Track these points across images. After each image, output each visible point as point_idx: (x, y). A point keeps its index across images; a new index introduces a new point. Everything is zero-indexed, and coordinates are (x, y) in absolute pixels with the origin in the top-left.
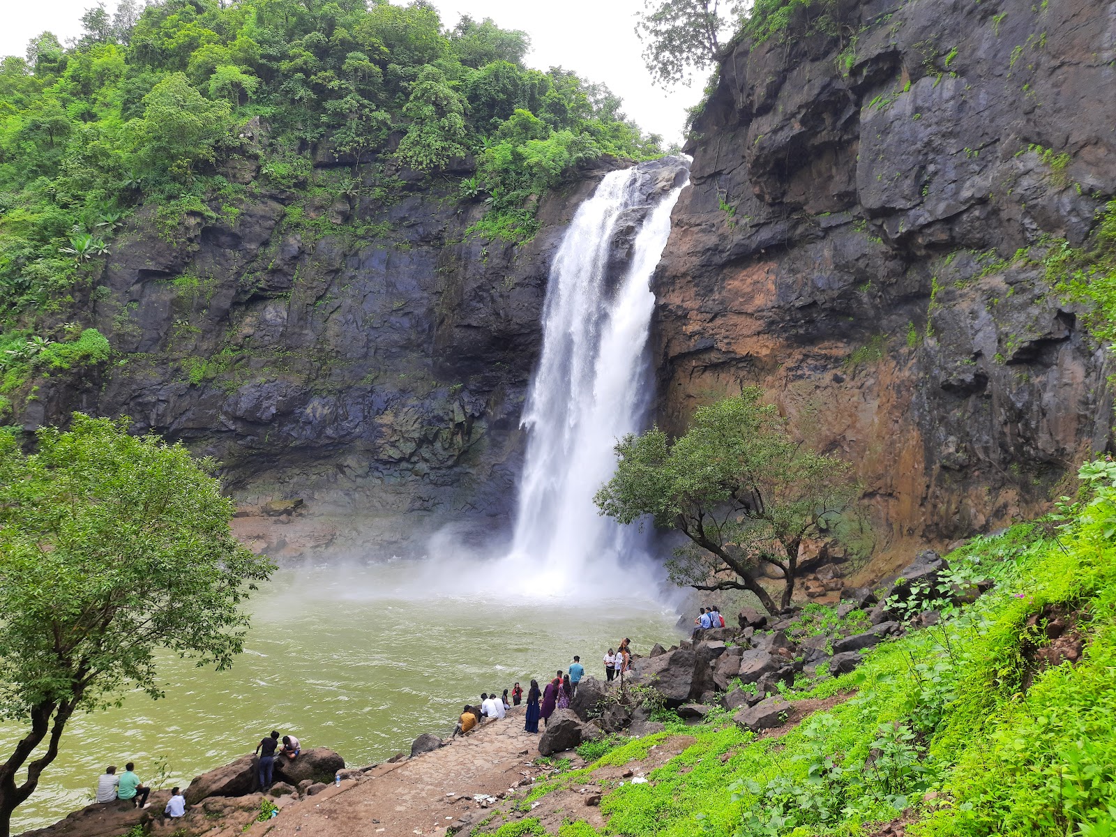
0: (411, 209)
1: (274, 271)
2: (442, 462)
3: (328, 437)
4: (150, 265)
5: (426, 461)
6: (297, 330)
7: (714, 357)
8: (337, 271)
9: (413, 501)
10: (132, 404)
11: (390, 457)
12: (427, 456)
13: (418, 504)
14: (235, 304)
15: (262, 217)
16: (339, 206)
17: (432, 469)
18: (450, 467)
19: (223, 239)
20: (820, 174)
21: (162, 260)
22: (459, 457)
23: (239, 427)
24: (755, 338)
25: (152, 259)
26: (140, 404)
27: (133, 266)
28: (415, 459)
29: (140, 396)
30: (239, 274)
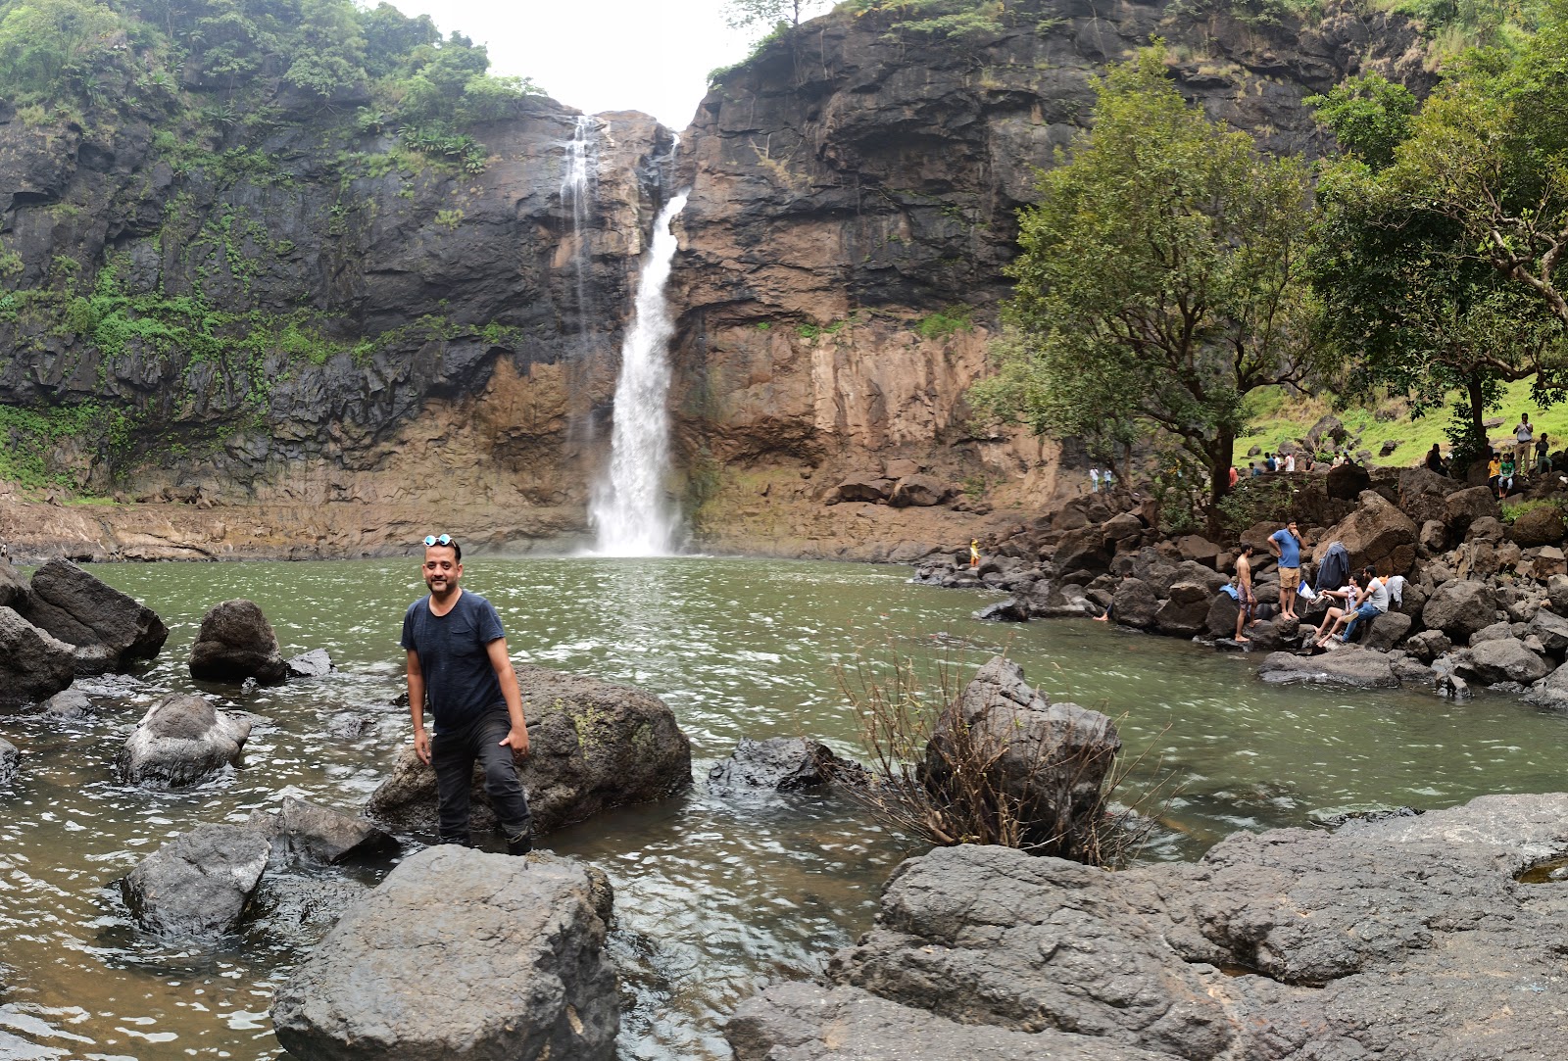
0: (293, 140)
1: (146, 203)
2: (357, 441)
3: (215, 410)
4: (26, 186)
5: (336, 440)
6: (174, 275)
7: (749, 310)
8: (208, 207)
9: (327, 490)
10: (18, 356)
11: (295, 435)
12: (337, 434)
13: (334, 494)
14: (108, 240)
15: (135, 137)
16: (211, 131)
17: (344, 450)
18: (367, 447)
19: (98, 159)
20: (908, 158)
21: (40, 180)
22: (378, 433)
23: (126, 394)
24: (811, 294)
25: (29, 180)
26: (25, 357)
27: (6, 189)
28: (321, 438)
29: (26, 346)
30: (112, 202)
